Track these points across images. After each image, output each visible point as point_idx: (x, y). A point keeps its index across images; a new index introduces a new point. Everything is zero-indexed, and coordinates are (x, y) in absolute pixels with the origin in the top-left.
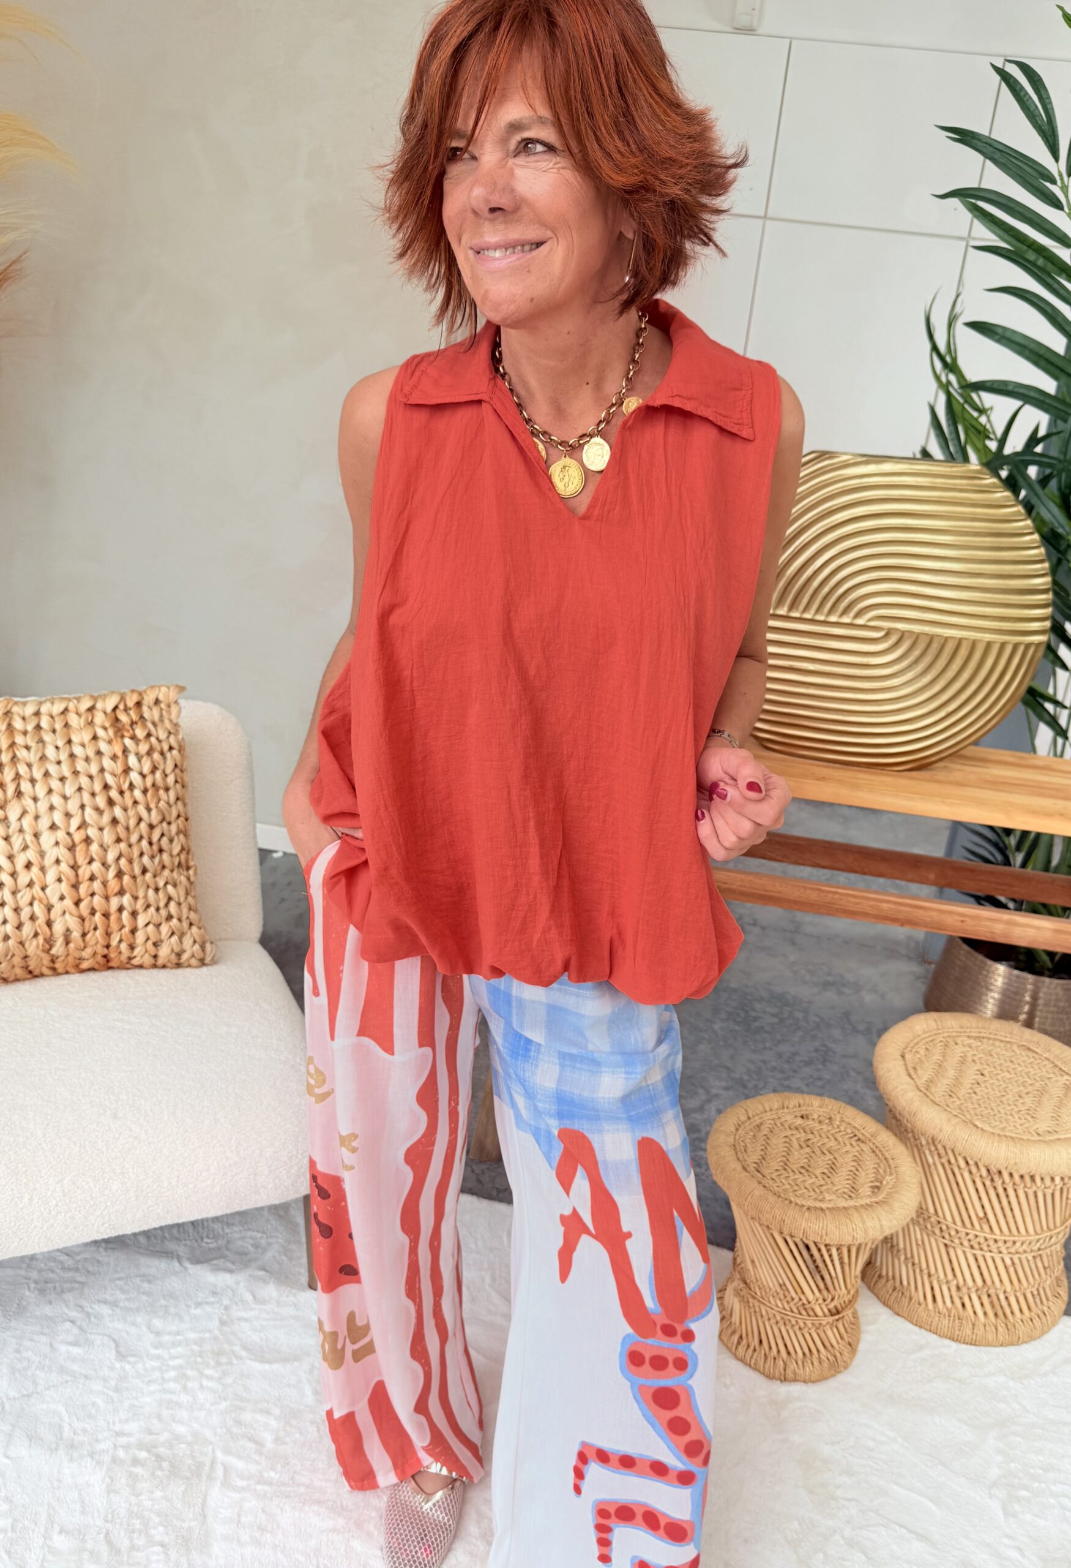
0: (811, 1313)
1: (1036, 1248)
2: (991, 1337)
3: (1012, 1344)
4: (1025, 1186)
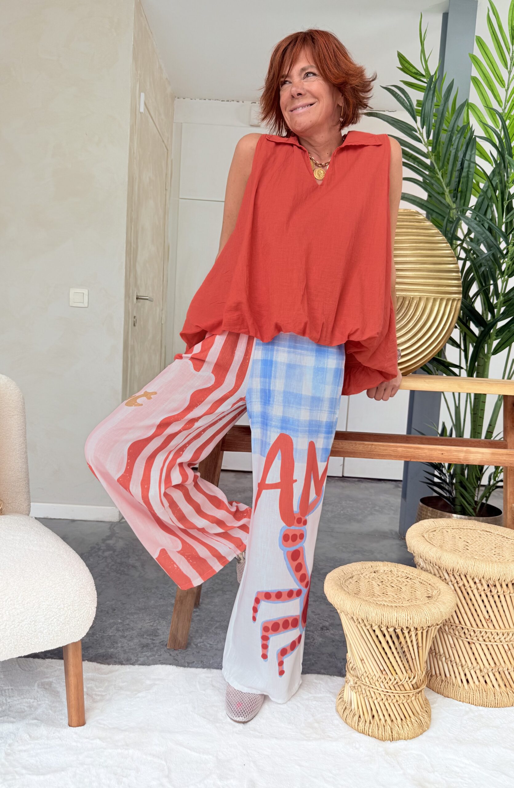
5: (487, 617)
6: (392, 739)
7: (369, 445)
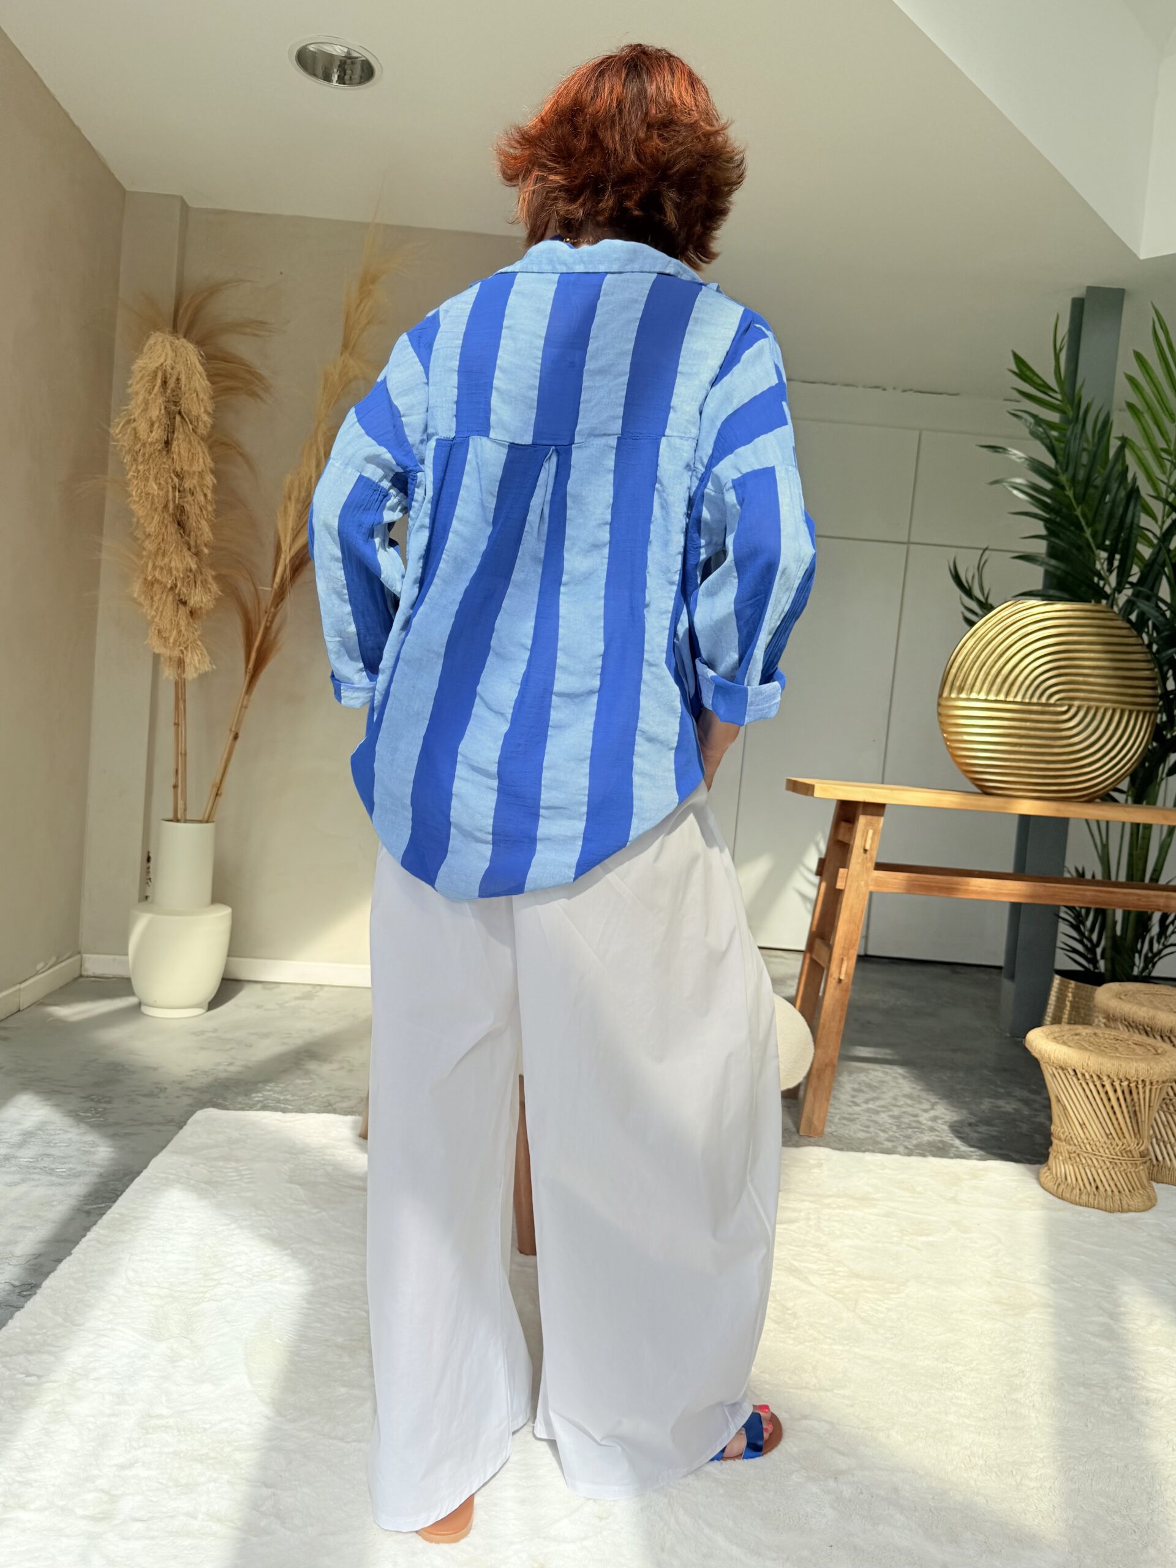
6: (1122, 1211)
7: (1051, 887)
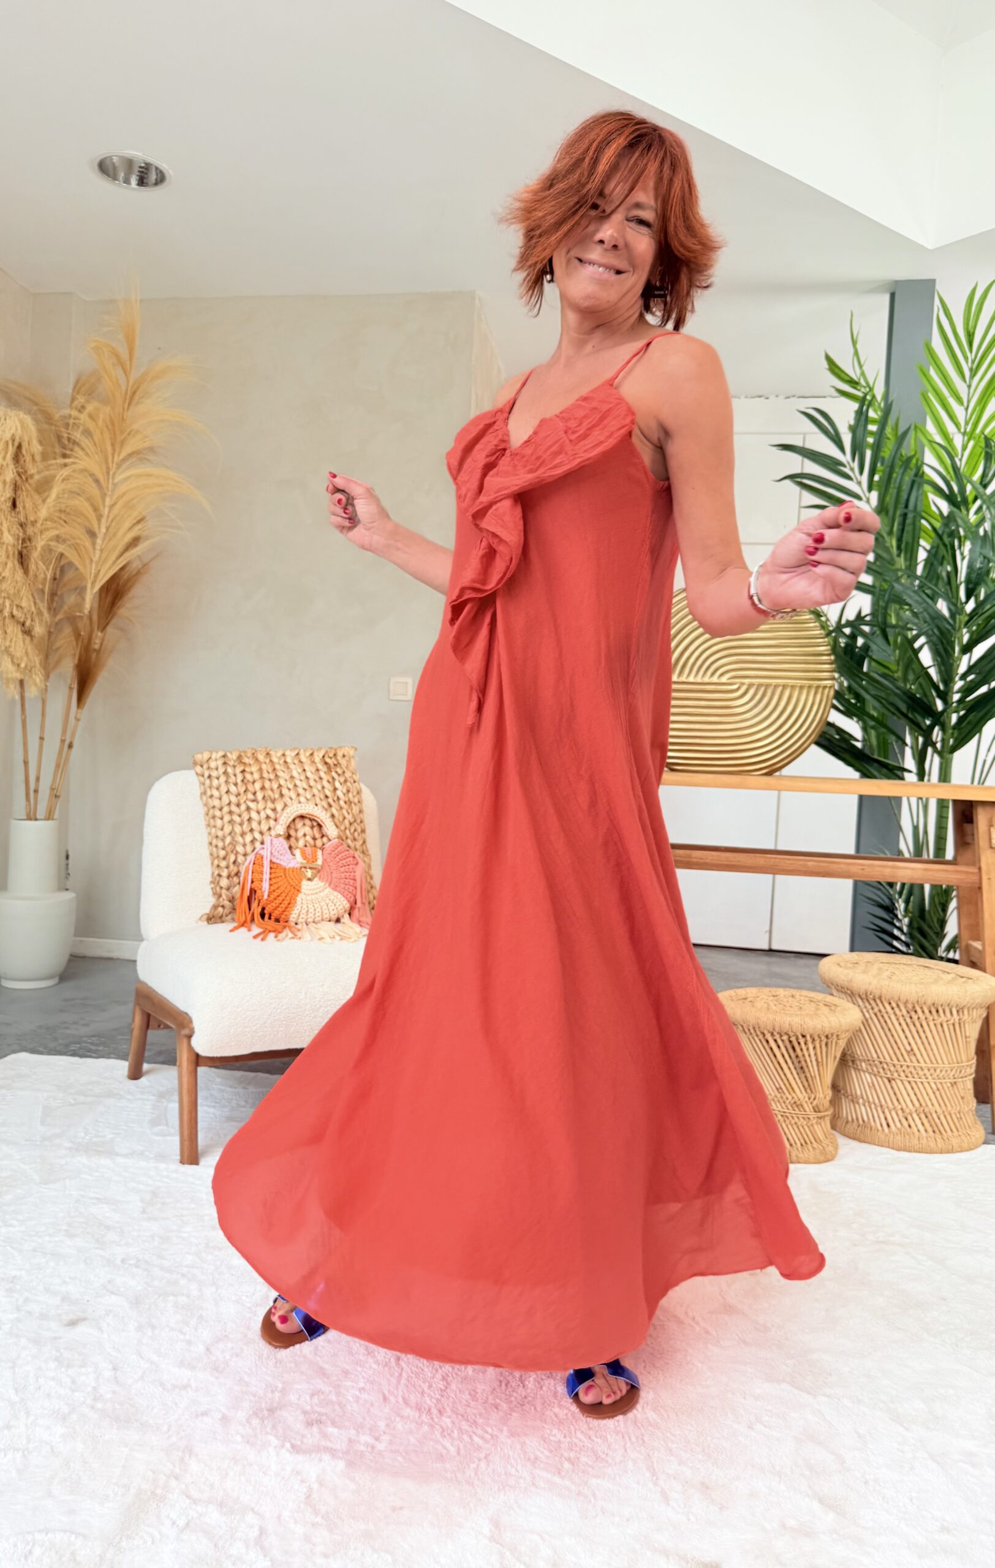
0: (802, 1109)
1: (951, 1076)
2: (932, 1144)
3: (948, 1152)
4: (934, 1020)
5: (909, 1048)
